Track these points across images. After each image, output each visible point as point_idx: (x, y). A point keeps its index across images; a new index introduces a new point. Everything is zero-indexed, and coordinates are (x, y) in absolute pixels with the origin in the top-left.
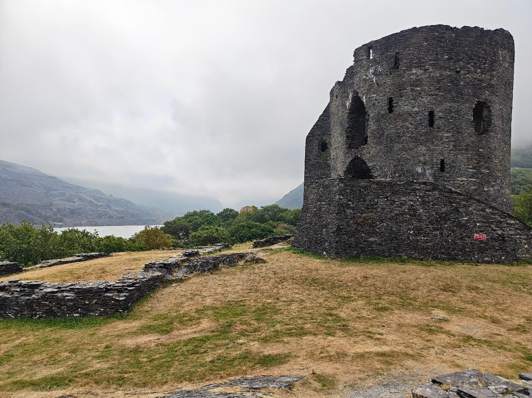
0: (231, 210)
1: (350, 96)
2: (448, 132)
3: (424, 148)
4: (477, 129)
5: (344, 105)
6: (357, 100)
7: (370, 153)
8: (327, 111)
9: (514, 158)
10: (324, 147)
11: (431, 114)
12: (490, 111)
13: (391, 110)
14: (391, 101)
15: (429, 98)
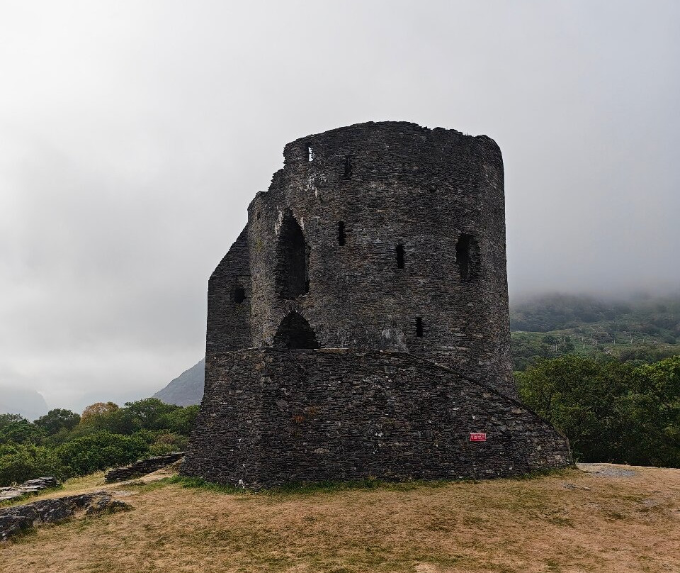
0: (65, 413)
1: (281, 216)
2: (424, 277)
3: (392, 300)
4: (463, 274)
5: (271, 230)
6: (290, 223)
7: (315, 307)
8: (244, 236)
9: (513, 316)
10: (240, 296)
11: (400, 250)
12: (478, 248)
13: (342, 240)
14: (342, 225)
15: (396, 226)
